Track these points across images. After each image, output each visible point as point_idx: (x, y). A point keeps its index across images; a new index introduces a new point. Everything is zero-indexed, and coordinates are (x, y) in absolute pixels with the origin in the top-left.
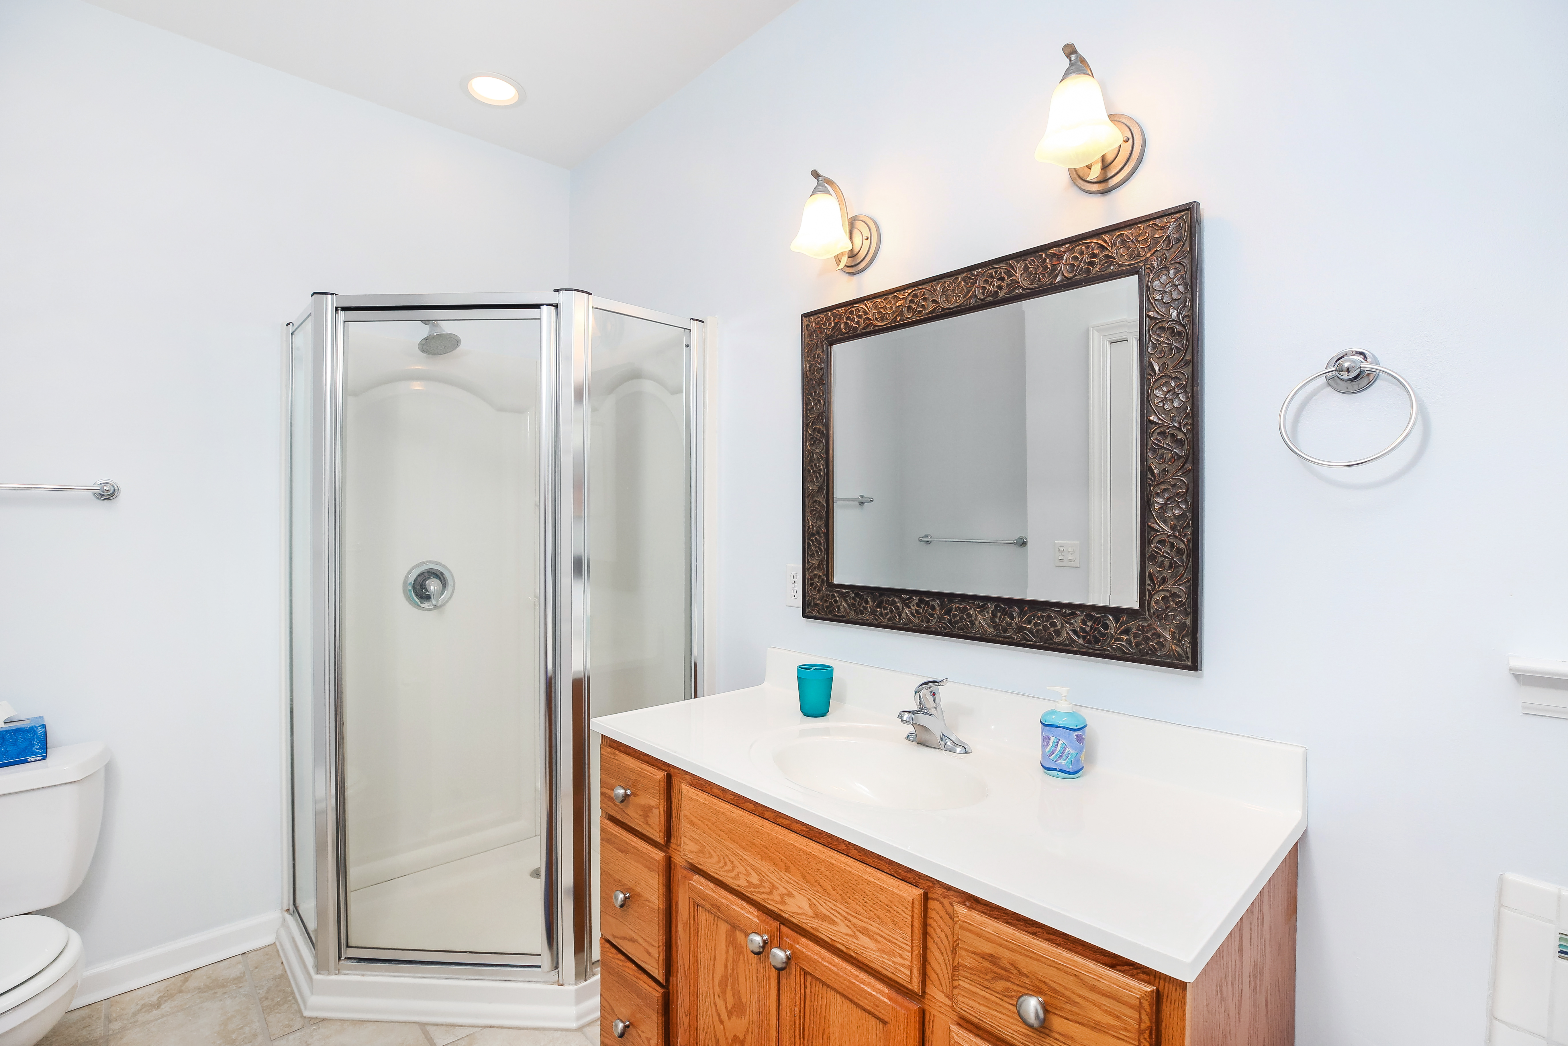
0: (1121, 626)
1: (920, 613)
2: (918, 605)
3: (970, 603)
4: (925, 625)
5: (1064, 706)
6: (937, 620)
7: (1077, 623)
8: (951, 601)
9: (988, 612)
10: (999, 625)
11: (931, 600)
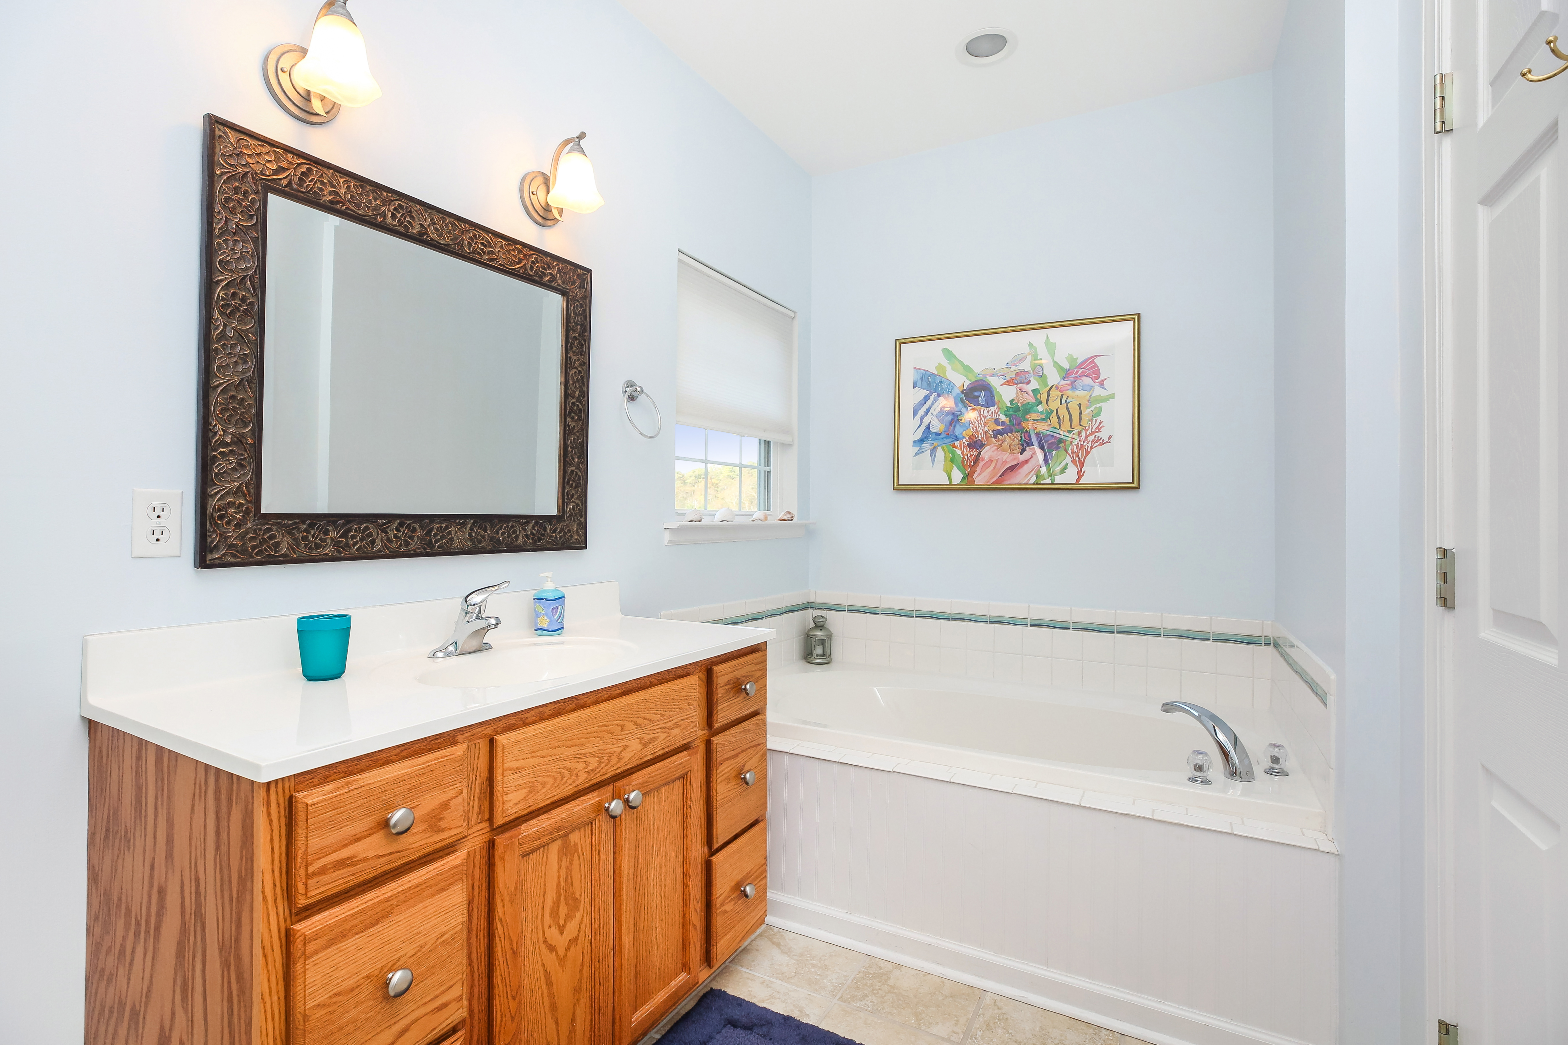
0: (553, 527)
1: (399, 537)
2: (398, 530)
3: (452, 522)
4: (403, 549)
5: (550, 585)
6: (417, 542)
7: (529, 528)
8: (432, 522)
9: (465, 528)
10: (475, 538)
11: (412, 523)
